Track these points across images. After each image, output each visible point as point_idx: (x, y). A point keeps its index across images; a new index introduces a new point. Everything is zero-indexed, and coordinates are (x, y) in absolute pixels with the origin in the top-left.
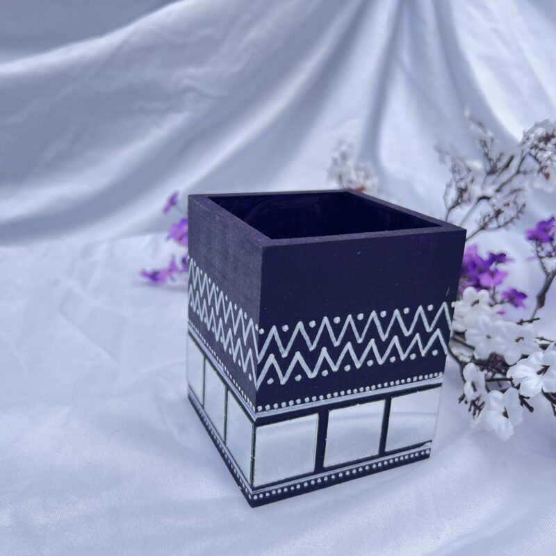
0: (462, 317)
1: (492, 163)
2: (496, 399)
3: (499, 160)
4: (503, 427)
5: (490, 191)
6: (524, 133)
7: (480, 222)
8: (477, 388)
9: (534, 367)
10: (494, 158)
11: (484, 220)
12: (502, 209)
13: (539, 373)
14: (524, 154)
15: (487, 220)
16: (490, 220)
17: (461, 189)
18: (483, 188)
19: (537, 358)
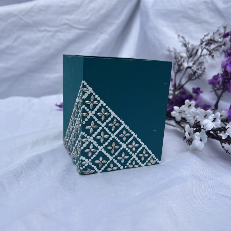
0: (184, 112)
1: (190, 53)
2: (197, 135)
3: (192, 51)
4: (200, 145)
5: (191, 64)
6: (200, 40)
7: (188, 77)
8: (190, 134)
9: (211, 120)
10: (190, 51)
11: (190, 76)
12: (196, 71)
13: (212, 122)
14: (203, 48)
15: (191, 76)
16: (192, 76)
17: (179, 65)
18: (188, 64)
19: (212, 117)
